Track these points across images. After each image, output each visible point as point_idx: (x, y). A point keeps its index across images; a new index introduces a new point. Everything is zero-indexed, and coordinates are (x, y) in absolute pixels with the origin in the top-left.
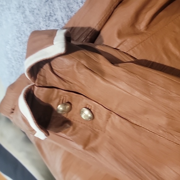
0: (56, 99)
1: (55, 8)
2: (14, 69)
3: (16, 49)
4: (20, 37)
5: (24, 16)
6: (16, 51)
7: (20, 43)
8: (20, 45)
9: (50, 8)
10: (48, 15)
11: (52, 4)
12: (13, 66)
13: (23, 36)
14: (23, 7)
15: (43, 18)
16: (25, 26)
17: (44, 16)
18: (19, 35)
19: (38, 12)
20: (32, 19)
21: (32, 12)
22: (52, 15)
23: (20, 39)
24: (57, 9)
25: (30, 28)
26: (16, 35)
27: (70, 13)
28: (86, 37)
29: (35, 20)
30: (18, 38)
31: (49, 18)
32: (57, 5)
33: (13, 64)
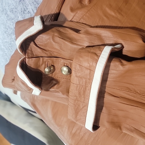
0: (42, 64)
1: (26, 4)
2: (7, 56)
3: (6, 41)
4: (7, 31)
5: (6, 15)
6: (6, 42)
7: (7, 35)
8: (8, 37)
9: (23, 5)
10: (23, 10)
11: (24, 2)
12: (6, 54)
13: (9, 29)
14: (5, 10)
15: (20, 13)
16: (9, 22)
17: (20, 12)
18: (6, 30)
19: (16, 10)
20: (13, 16)
21: (12, 11)
22: (25, 9)
23: (7, 32)
24: (28, 4)
25: (12, 22)
26: (3, 30)
27: (37, 5)
28: (51, 18)
29: (15, 16)
30: (5, 32)
31: (24, 12)
32: (27, 2)
33: (6, 53)
